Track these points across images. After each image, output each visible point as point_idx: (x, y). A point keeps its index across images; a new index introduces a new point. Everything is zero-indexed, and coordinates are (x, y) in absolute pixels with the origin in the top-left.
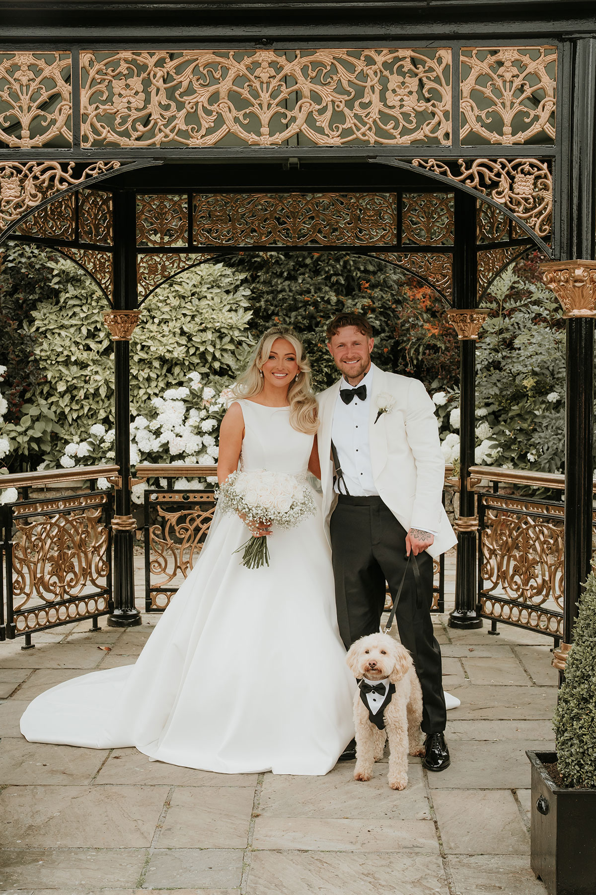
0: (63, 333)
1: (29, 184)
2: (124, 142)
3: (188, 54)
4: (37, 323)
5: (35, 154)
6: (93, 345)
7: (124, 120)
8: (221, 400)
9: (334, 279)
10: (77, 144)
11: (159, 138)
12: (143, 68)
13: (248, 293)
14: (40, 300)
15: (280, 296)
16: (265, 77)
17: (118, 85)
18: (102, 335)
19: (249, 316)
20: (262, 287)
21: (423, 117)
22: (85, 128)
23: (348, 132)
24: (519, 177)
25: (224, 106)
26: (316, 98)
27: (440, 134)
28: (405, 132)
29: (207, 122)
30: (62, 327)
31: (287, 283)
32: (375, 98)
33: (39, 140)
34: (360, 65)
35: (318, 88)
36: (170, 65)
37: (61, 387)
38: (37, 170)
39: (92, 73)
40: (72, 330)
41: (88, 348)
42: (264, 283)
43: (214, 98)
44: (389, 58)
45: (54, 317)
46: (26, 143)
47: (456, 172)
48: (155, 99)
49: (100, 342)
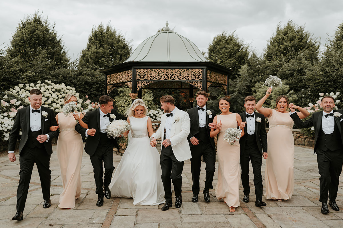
0: (120, 101)
1: (142, 84)
2: (153, 79)
3: (161, 70)
4: (116, 99)
5: (143, 81)
6: (126, 103)
7: (154, 77)
8: (149, 113)
9: (168, 92)
10: (148, 80)
11: (157, 79)
12: (156, 71)
13: (152, 94)
14: (116, 95)
15: (158, 95)
16: (170, 72)
17: (153, 73)
18: (127, 102)
19: (153, 98)
20: (155, 93)
21: (187, 77)
22: (149, 78)
23: (179, 79)
24: (198, 84)
25: (165, 75)
26: (175, 75)
27: (189, 79)
28: (185, 78)
29: (163, 77)
30: (120, 100)
31: (159, 92)
32: (182, 75)
33: (144, 79)
34: (180, 71)
35: (175, 74)
36: (159, 71)
37: (120, 111)
38: (143, 83)
39: (150, 72)
40: (122, 101)
41: (125, 104)
42: (155, 92)
43: (164, 75)
44: (184, 70)
45: (119, 98)
46: (142, 79)
47: (191, 83)
48: (157, 75)
49: (127, 103)
